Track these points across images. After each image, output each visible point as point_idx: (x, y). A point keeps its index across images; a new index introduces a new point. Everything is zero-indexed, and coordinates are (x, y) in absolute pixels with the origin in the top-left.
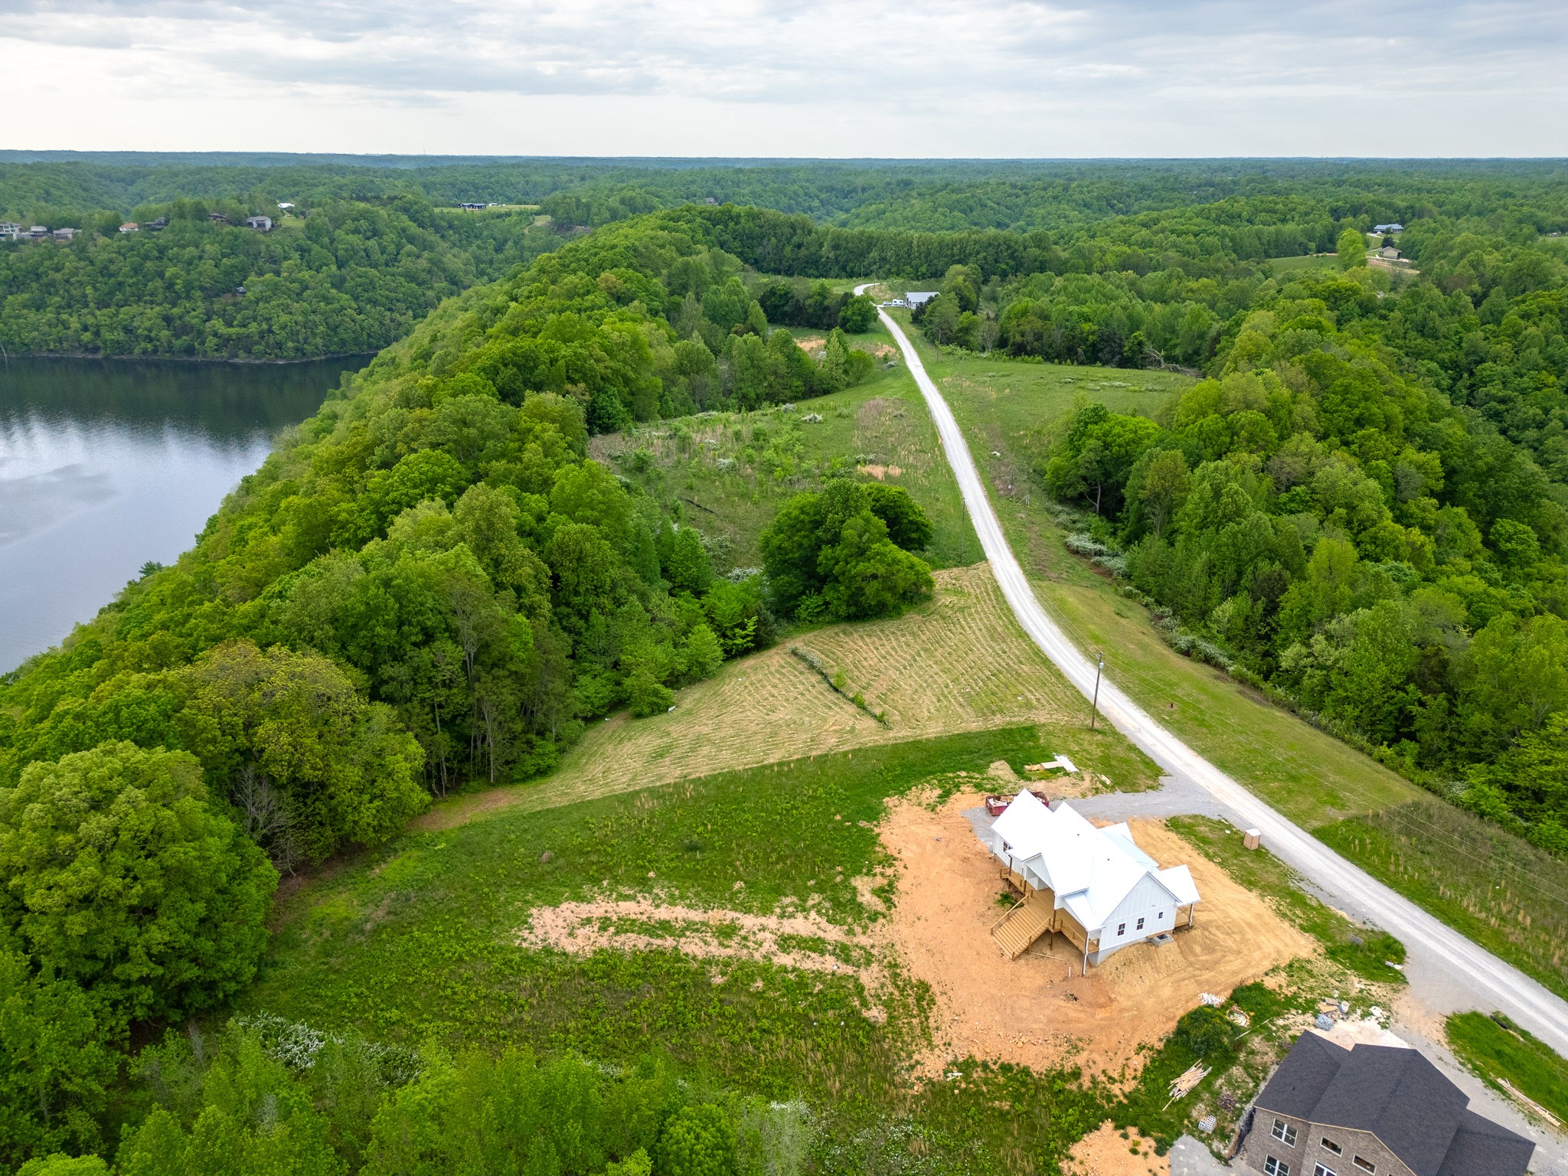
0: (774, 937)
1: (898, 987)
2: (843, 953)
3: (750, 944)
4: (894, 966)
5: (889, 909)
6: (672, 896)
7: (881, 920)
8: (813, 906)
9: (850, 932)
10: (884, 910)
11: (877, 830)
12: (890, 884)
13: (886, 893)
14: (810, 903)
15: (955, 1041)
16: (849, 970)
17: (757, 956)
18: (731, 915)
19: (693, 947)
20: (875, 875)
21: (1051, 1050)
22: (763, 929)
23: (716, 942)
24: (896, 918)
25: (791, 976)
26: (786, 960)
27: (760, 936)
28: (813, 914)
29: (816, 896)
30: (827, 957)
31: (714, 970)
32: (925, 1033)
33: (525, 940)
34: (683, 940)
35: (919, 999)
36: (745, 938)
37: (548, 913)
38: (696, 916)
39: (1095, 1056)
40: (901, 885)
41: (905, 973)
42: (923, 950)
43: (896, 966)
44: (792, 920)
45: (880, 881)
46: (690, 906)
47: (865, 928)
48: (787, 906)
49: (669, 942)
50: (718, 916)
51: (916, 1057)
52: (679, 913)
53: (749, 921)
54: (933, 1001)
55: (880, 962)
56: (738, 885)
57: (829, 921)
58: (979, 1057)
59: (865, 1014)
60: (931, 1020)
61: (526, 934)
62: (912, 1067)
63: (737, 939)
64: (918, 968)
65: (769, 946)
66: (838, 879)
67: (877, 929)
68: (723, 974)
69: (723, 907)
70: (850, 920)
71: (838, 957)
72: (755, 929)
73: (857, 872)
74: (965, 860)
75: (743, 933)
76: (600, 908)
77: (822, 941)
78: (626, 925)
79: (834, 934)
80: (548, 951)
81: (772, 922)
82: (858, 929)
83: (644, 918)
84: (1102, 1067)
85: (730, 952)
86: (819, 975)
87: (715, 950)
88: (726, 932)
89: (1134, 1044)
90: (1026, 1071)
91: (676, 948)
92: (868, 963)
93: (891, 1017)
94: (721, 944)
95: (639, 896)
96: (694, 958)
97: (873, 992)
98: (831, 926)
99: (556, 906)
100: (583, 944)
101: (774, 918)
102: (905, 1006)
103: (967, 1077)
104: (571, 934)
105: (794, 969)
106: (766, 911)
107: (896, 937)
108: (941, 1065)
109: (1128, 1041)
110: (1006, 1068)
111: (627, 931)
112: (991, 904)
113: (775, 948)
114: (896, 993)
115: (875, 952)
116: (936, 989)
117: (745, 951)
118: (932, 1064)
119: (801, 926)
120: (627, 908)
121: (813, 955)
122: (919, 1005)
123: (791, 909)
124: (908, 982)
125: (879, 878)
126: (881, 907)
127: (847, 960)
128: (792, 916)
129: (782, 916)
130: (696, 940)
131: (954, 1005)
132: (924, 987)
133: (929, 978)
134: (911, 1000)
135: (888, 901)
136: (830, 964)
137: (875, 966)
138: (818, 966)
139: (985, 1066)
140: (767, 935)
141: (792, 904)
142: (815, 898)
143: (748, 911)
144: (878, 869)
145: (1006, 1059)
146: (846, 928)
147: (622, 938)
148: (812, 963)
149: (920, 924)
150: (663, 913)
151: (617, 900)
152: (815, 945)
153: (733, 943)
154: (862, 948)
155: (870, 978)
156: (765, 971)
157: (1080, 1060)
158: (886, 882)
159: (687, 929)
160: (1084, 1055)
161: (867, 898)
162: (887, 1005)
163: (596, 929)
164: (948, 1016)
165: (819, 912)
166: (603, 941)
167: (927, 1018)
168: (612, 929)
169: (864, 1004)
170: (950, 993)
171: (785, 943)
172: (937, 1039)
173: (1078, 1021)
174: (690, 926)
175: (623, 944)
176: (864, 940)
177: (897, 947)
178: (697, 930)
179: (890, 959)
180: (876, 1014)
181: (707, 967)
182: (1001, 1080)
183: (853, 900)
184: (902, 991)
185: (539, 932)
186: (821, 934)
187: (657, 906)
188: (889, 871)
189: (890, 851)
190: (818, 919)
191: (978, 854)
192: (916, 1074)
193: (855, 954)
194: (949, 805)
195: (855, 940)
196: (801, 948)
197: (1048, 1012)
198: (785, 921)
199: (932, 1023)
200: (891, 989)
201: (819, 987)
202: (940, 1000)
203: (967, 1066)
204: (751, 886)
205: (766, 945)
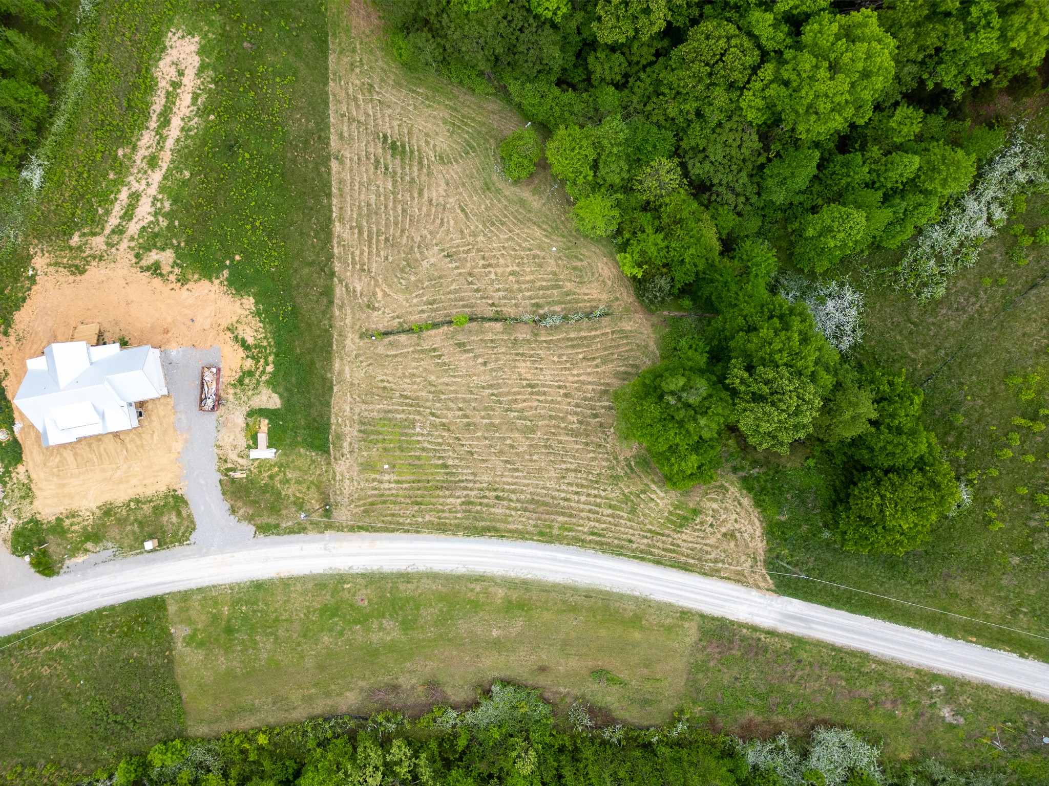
0: (141, 190)
1: (88, 257)
2: (119, 231)
3: (140, 175)
4: (101, 258)
5: (141, 268)
6: (189, 130)
7: (134, 260)
8: (157, 220)
9: (132, 239)
10: (141, 264)
11: (217, 282)
12: (161, 275)
13: (155, 269)
14: (161, 219)
15: (46, 278)
16: (107, 231)
17: (131, 178)
18: (165, 166)
19: (147, 139)
20: (173, 267)
21: (22, 326)
22: (148, 184)
23: (147, 154)
24: (133, 270)
25: (112, 196)
26: (124, 195)
27: (144, 182)
28: (152, 218)
29: (165, 224)
30: (119, 220)
31: (128, 151)
32: (57, 264)
33: (174, 34)
34: (153, 133)
35: (77, 267)
36: (146, 172)
37: (194, 48)
38: (170, 143)
39: (11, 348)
40: (157, 282)
41: (94, 263)
42: (104, 279)
43: (100, 260)
44: (150, 204)
45: (166, 269)
46: (178, 140)
47: (132, 249)
48: (162, 203)
49: (153, 124)
50: (166, 158)
51: (47, 255)
52: (174, 131)
53: (157, 177)
54: (73, 274)
55: (106, 251)
56: (187, 174)
57: (144, 227)
58: (34, 288)
59: (77, 234)
60: (62, 270)
61: (180, 34)
62: (42, 251)
63: (146, 167)
64: (95, 272)
65: (135, 186)
66: (175, 242)
67: (129, 256)
68: (124, 156)
69: (172, 161)
70: (141, 241)
71: (117, 227)
72: (150, 180)
73: (179, 256)
74: (166, 331)
75: (149, 172)
76: (190, 81)
77: (131, 219)
78: (171, 98)
79: (133, 228)
80: (164, 49)
81: (153, 191)
82: (133, 244)
83: (175, 110)
84: (5, 348)
85: (138, 162)
86: (108, 213)
87: (142, 152)
88: (153, 162)
89: (10, 372)
90: (18, 308)
91: (147, 128)
92: (107, 244)
93: (71, 248)
94: (145, 157)
95: (195, 108)
96: (139, 140)
97: (89, 242)
98: (139, 228)
99: (198, 53)
100: (164, 71)
101: (155, 193)
102: (75, 258)
103: (28, 278)
104: (173, 63)
105: (116, 199)
106: (162, 189)
107: (119, 266)
108: (37, 266)
109: (12, 369)
110: (24, 300)
111: (167, 98)
112: (123, 332)
113: (133, 190)
114: (85, 255)
115: (113, 250)
116: (79, 278)
117: (136, 171)
118: (40, 262)
119: (144, 209)
120: (187, 99)
121: (122, 212)
122: (73, 265)
123: (159, 205)
124: (88, 263)
125: (170, 269)
126: (144, 263)
127: (113, 232)
128: (153, 204)
129: (155, 199)
130: (151, 142)
131: (65, 285)
132: (82, 272)
133: (86, 276)
134: (77, 262)
135: (148, 269)
136: (113, 221)
137: (105, 247)
138: (114, 213)
139: (30, 289)
140: (143, 187)
141: (163, 207)
142: (164, 223)
143: (165, 178)
144: (177, 270)
145: (28, 301)
146: (136, 237)
147: (163, 95)
148: (117, 210)
149: (123, 282)
150: (176, 122)
151: (194, 93)
152: (128, 215)
153: (144, 164)
154: (118, 243)
155: (98, 242)
156: (120, 182)
157: (12, 339)
158: (164, 272)
159: (161, 137)
160: (14, 343)
161: (153, 256)
162: (79, 248)
163: (174, 79)
164: (61, 279)
165: (152, 222)
166: (163, 84)
167: (65, 268)
168: (171, 89)
169: (84, 235)
170: (72, 285)
171: (135, 197)
172: (52, 269)
173: (30, 349)
174: (162, 139)
175: (159, 96)
176: (124, 244)
177: (112, 264)
178: (158, 143)
179: (106, 257)
180: (75, 240)
181: (131, 146)
182: (20, 295)
183: (155, 246)
184: (85, 259)
185: (179, 42)
186: (135, 220)
187: (183, 119)
188: (172, 278)
189: (190, 285)
190: (146, 221)
191: (168, 341)
192: (39, 252)
193: (116, 238)
194: (231, 343)
195: (126, 241)
196: (129, 205)
197: (41, 334)
198: (151, 199)
199: (61, 269)
200: (87, 253)
201: (101, 211)
202: (71, 278)
203: (33, 280)
204: (185, 183)
205: (136, 185)
